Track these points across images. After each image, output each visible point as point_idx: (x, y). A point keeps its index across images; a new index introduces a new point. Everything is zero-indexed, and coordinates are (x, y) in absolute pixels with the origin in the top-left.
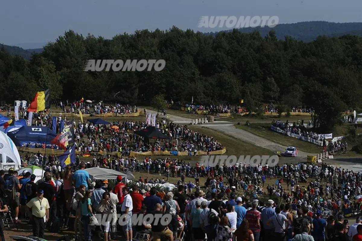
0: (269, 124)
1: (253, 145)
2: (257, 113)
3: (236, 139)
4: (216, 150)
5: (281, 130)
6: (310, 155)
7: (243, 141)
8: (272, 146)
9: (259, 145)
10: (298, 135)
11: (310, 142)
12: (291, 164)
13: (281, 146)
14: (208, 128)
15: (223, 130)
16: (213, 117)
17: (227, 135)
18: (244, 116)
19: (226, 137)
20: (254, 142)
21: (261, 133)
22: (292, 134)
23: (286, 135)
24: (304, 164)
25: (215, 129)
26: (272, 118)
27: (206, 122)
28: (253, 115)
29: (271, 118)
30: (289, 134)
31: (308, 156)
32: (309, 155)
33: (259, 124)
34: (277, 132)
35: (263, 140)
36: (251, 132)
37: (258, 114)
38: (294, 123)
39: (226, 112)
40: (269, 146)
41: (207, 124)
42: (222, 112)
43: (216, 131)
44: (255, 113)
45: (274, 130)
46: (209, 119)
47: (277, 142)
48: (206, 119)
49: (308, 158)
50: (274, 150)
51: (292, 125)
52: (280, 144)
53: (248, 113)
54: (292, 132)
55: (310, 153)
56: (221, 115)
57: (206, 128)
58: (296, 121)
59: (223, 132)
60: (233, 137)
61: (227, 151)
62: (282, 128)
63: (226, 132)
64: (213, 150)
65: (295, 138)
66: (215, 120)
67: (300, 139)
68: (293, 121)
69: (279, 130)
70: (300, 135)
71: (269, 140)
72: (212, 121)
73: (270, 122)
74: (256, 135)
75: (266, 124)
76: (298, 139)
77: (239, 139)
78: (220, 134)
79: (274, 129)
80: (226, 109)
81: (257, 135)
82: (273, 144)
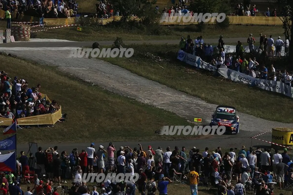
0: (175, 46)
1: (133, 102)
2: (143, 18)
3: (89, 84)
4: (35, 114)
5: (205, 64)
6: (280, 126)
7: (107, 92)
8: (180, 103)
9: (147, 102)
10: (249, 76)
11: (281, 95)
12: (231, 150)
13: (204, 103)
14: (15, 57)
15: (55, 61)
16: (27, 29)
17: (67, 75)
18: (108, 25)
19: (62, 79)
20: (135, 93)
21: (152, 70)
22: (233, 73)
23: (217, 75)
24: (265, 150)
25: (34, 59)
26: (181, 30)
27: (8, 41)
28: (133, 23)
29: (178, 33)
30: (223, 71)
31: (273, 129)
32: (275, 128)
33: (149, 47)
34: (194, 68)
35: (159, 89)
36: (126, 69)
37: (146, 22)
38: (239, 46)
39: (62, 15)
40: (173, 104)
41: (12, 45)
42: (51, 15)
43: (35, 63)
44: (138, 19)
45: (189, 62)
46: (17, 34)
47: (194, 93)
48: (9, 31)
49: (273, 137)
50: (187, 113)
51: (232, 50)
52: (203, 99)
53: (118, 18)
54: (232, 67)
55: (280, 121)
56: (48, 21)
57: (10, 55)
58: (244, 40)
59: (54, 68)
60: (82, 81)
61: (64, 116)
62: (208, 59)
63: (64, 68)
64: (28, 114)
65: (240, 83)
66: (33, 36)
67: (254, 86)
68: (236, 40)
69: (198, 63)
70: (254, 74)
71: (173, 87)
72: (24, 39)
73: (177, 42)
74: (141, 75)
75: (166, 46)
76: (248, 85)
77: (96, 86)
78: (46, 72)
79: (188, 59)
80: (62, 7)
81: (143, 74)
82: (183, 98)
